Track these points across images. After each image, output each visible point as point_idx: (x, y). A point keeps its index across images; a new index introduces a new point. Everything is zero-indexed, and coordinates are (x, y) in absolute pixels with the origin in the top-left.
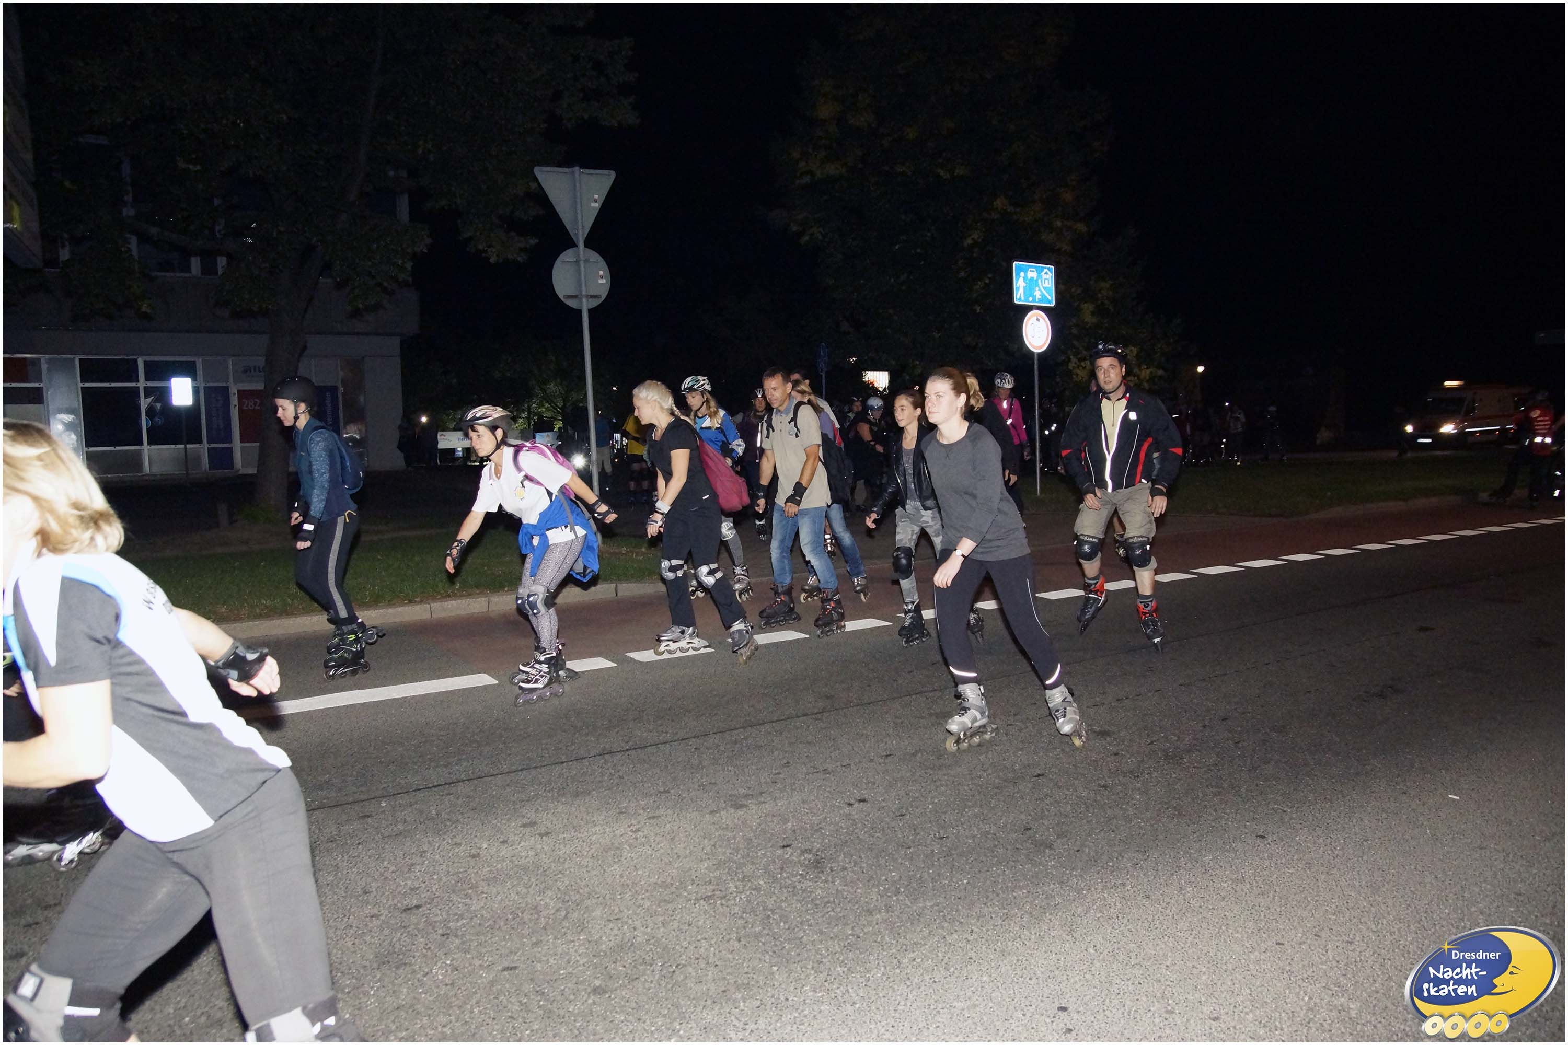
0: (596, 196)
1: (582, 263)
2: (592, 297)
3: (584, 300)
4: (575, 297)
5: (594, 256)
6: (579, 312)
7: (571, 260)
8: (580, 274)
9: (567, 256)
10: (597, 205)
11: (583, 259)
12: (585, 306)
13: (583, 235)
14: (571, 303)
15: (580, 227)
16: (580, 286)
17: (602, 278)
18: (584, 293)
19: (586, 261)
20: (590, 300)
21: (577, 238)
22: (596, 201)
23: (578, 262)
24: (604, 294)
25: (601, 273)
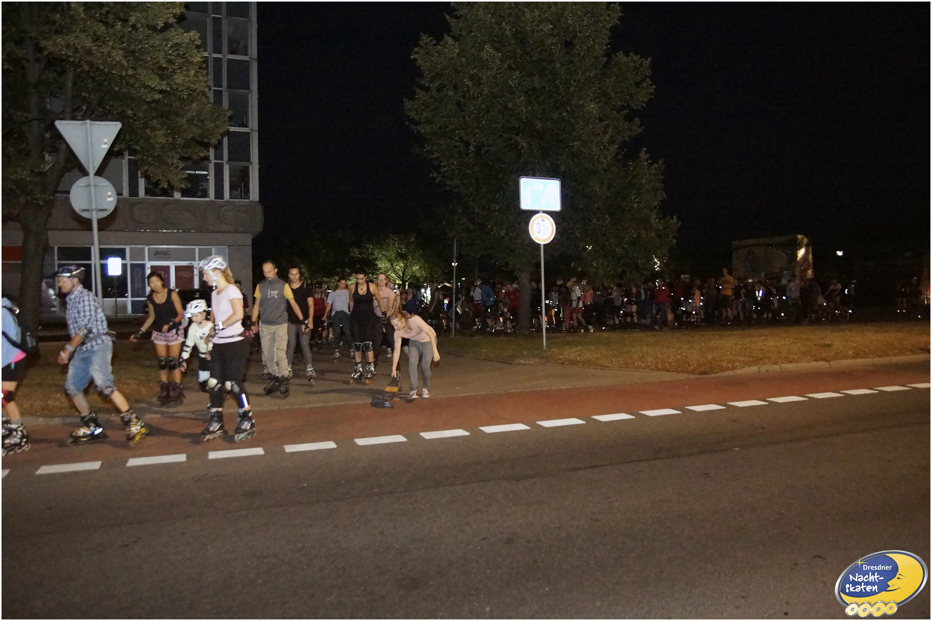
0: (106, 140)
1: (92, 188)
2: (100, 210)
3: (94, 212)
4: (88, 210)
5: (103, 182)
6: (90, 220)
7: (84, 185)
8: (91, 192)
9: (81, 182)
10: (106, 147)
11: (92, 183)
12: (95, 217)
13: (94, 167)
14: (85, 215)
15: (91, 161)
16: (90, 202)
17: (110, 196)
18: (94, 207)
19: (96, 186)
20: (101, 212)
21: (89, 169)
22: (106, 143)
23: (88, 186)
24: (111, 208)
25: (110, 193)
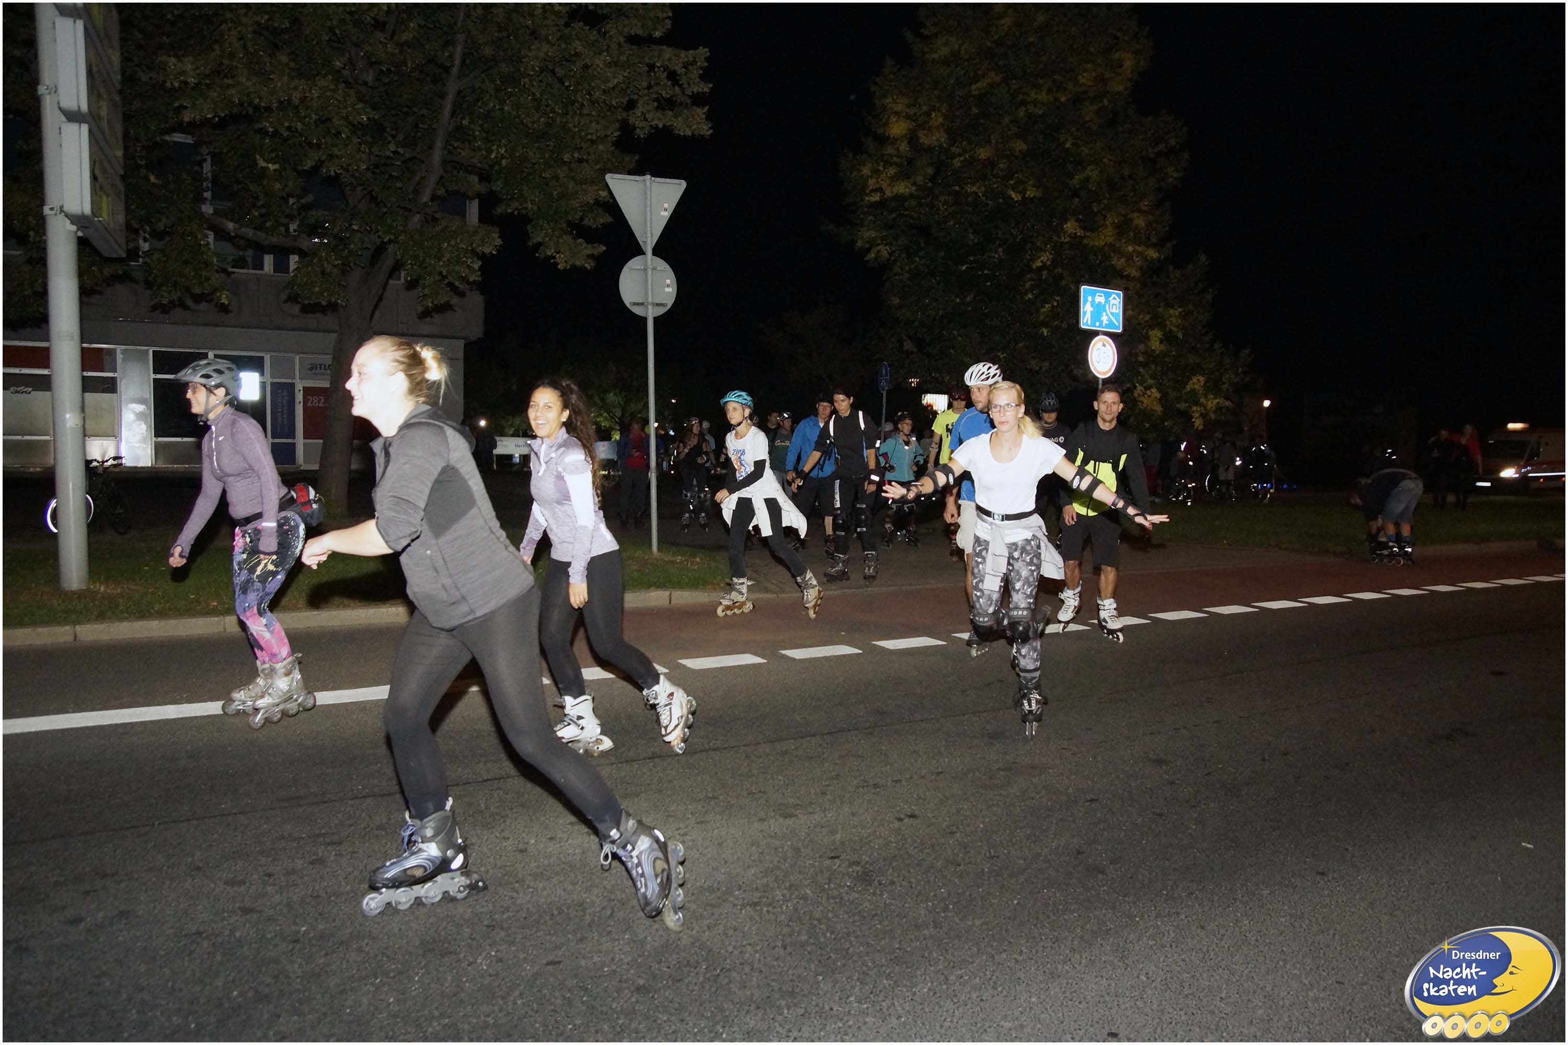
0: (666, 205)
1: (650, 271)
2: (658, 305)
3: (650, 307)
4: (642, 304)
5: (662, 265)
6: (644, 320)
7: (639, 267)
8: (646, 281)
9: (635, 263)
10: (666, 215)
11: (650, 266)
12: (651, 314)
13: (652, 243)
14: (637, 311)
15: (649, 235)
16: (646, 293)
17: (668, 286)
18: (650, 300)
19: (654, 269)
20: (656, 308)
21: (644, 246)
22: (666, 210)
23: (645, 270)
24: (670, 302)
25: (668, 281)
